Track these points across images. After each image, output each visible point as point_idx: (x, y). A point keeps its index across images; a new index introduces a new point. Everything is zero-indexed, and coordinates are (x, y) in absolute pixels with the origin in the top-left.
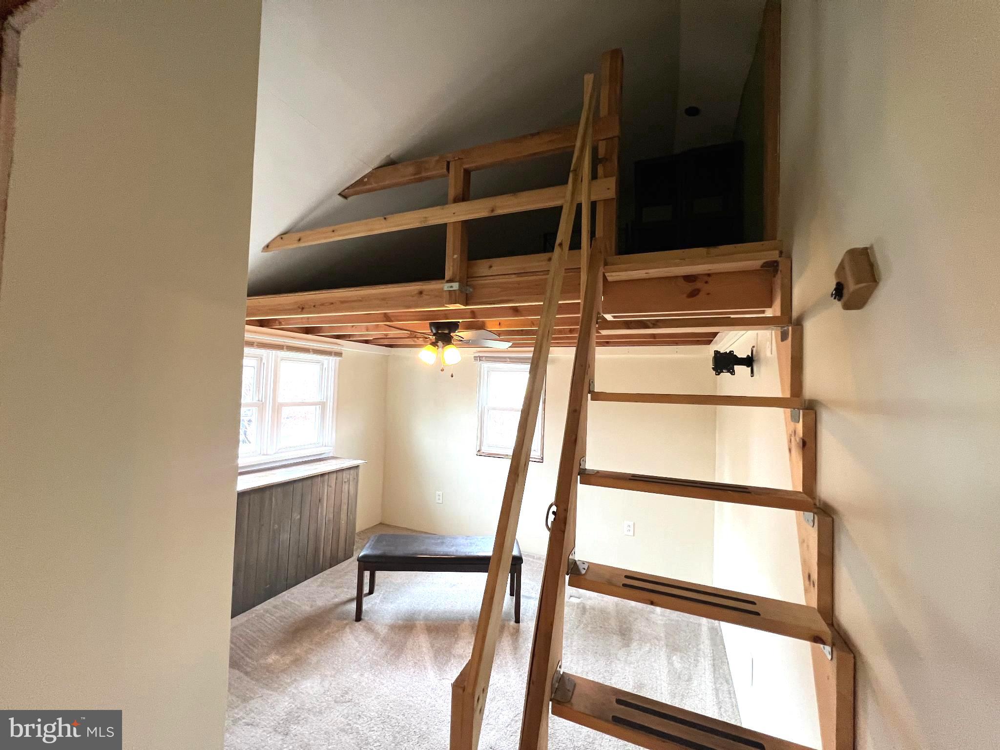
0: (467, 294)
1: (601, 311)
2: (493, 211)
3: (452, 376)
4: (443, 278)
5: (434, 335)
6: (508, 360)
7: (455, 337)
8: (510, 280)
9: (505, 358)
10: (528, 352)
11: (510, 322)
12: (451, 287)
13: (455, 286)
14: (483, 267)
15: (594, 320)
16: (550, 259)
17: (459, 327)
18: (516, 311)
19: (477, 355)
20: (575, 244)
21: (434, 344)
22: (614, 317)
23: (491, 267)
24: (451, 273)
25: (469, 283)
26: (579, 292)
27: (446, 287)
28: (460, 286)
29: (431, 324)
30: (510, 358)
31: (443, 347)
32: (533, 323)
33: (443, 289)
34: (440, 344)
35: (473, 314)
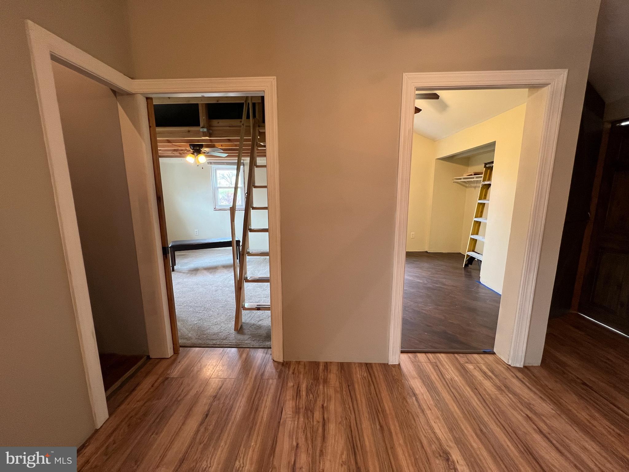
0: (210, 133)
1: (258, 142)
2: (218, 101)
3: (203, 168)
4: (200, 126)
5: (192, 149)
6: (225, 164)
7: (203, 151)
8: (226, 129)
9: (224, 163)
10: (235, 160)
11: (226, 145)
12: (204, 130)
13: (205, 130)
14: (215, 122)
15: (255, 145)
16: (241, 122)
17: (204, 146)
18: (229, 140)
19: (209, 161)
20: (248, 117)
21: (193, 154)
22: (264, 144)
23: (218, 123)
24: (203, 124)
25: (210, 129)
26: (250, 134)
27: (201, 130)
28: (207, 130)
29: (190, 145)
30: (226, 163)
31: (197, 155)
32: (236, 145)
33: (200, 130)
34: (195, 154)
35: (211, 141)
